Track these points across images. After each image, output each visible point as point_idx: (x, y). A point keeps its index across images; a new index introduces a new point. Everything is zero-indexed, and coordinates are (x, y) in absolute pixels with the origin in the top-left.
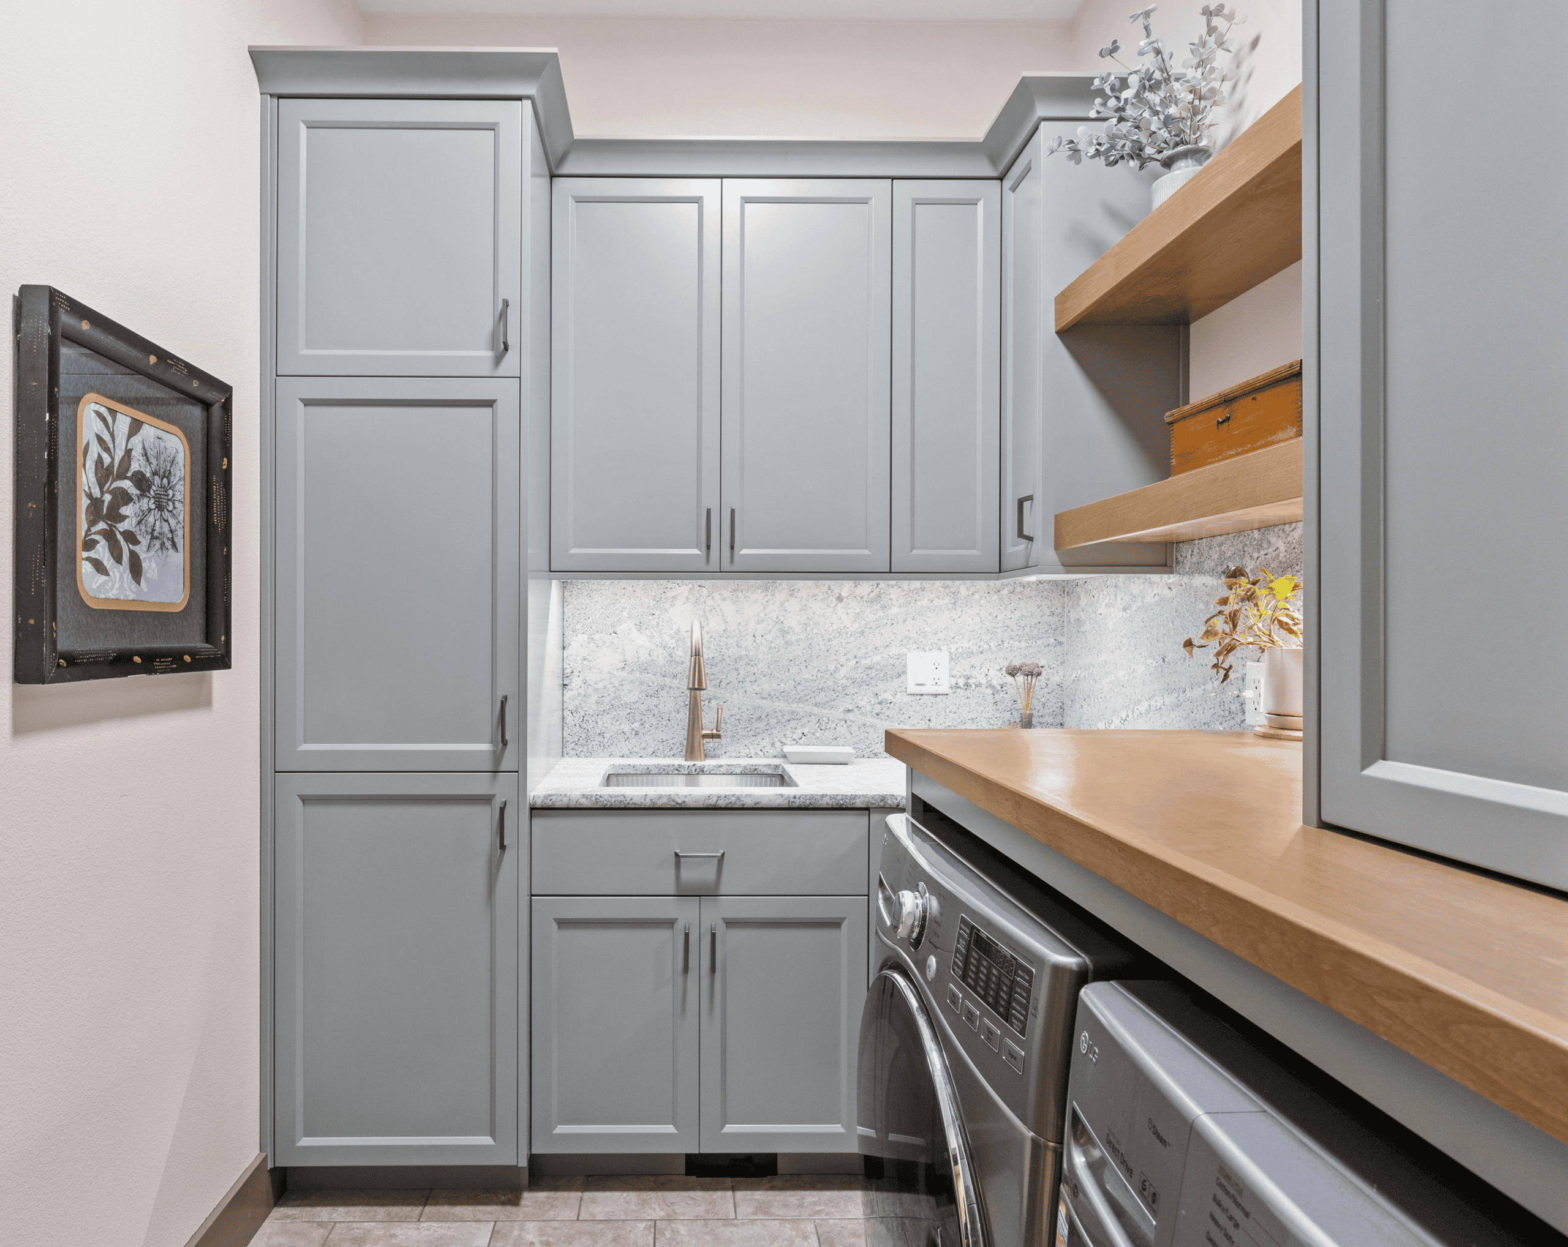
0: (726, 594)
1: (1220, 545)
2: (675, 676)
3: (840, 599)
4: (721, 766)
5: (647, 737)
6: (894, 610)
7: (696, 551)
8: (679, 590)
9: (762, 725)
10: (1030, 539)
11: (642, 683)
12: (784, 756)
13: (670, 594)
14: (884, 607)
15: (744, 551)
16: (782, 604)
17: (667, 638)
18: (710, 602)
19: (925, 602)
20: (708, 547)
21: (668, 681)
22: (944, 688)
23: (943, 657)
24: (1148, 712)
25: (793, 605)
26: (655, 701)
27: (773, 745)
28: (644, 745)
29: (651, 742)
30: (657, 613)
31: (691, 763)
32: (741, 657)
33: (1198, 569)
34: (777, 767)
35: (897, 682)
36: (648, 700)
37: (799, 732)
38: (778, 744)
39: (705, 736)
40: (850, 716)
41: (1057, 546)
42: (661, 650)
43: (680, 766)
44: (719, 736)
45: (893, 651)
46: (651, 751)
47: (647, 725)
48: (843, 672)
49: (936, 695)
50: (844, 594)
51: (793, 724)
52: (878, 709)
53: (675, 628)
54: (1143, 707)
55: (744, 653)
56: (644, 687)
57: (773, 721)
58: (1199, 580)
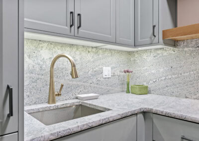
0: (59, 48)
1: (196, 41)
2: (43, 75)
3: (89, 52)
4: (64, 104)
5: (33, 98)
6: (100, 56)
7: (66, 28)
8: (44, 44)
9: (69, 89)
10: (155, 36)
11: (30, 78)
12: (77, 98)
13: (41, 46)
14: (98, 55)
15: (81, 30)
16: (75, 52)
17: (39, 61)
18: (54, 50)
19: (106, 54)
20: (71, 26)
21: (40, 76)
22: (110, 77)
23: (110, 68)
24: (165, 79)
25: (78, 53)
26: (35, 84)
27: (73, 95)
28: (31, 100)
29: (34, 99)
30: (36, 52)
31: (53, 105)
32: (63, 68)
33: (187, 46)
34: (79, 102)
35: (101, 75)
36: (33, 84)
37: (79, 90)
38: (74, 95)
39: (56, 95)
40: (91, 85)
41: (163, 38)
42: (37, 66)
43: (50, 107)
44: (60, 95)
45: (100, 67)
46: (34, 102)
47: (32, 93)
48: (90, 72)
49: (108, 78)
50: (90, 50)
51: (78, 88)
52: (97, 82)
53: (43, 58)
54: (163, 78)
55: (64, 67)
56: (31, 79)
57: (73, 88)
58: (186, 49)
